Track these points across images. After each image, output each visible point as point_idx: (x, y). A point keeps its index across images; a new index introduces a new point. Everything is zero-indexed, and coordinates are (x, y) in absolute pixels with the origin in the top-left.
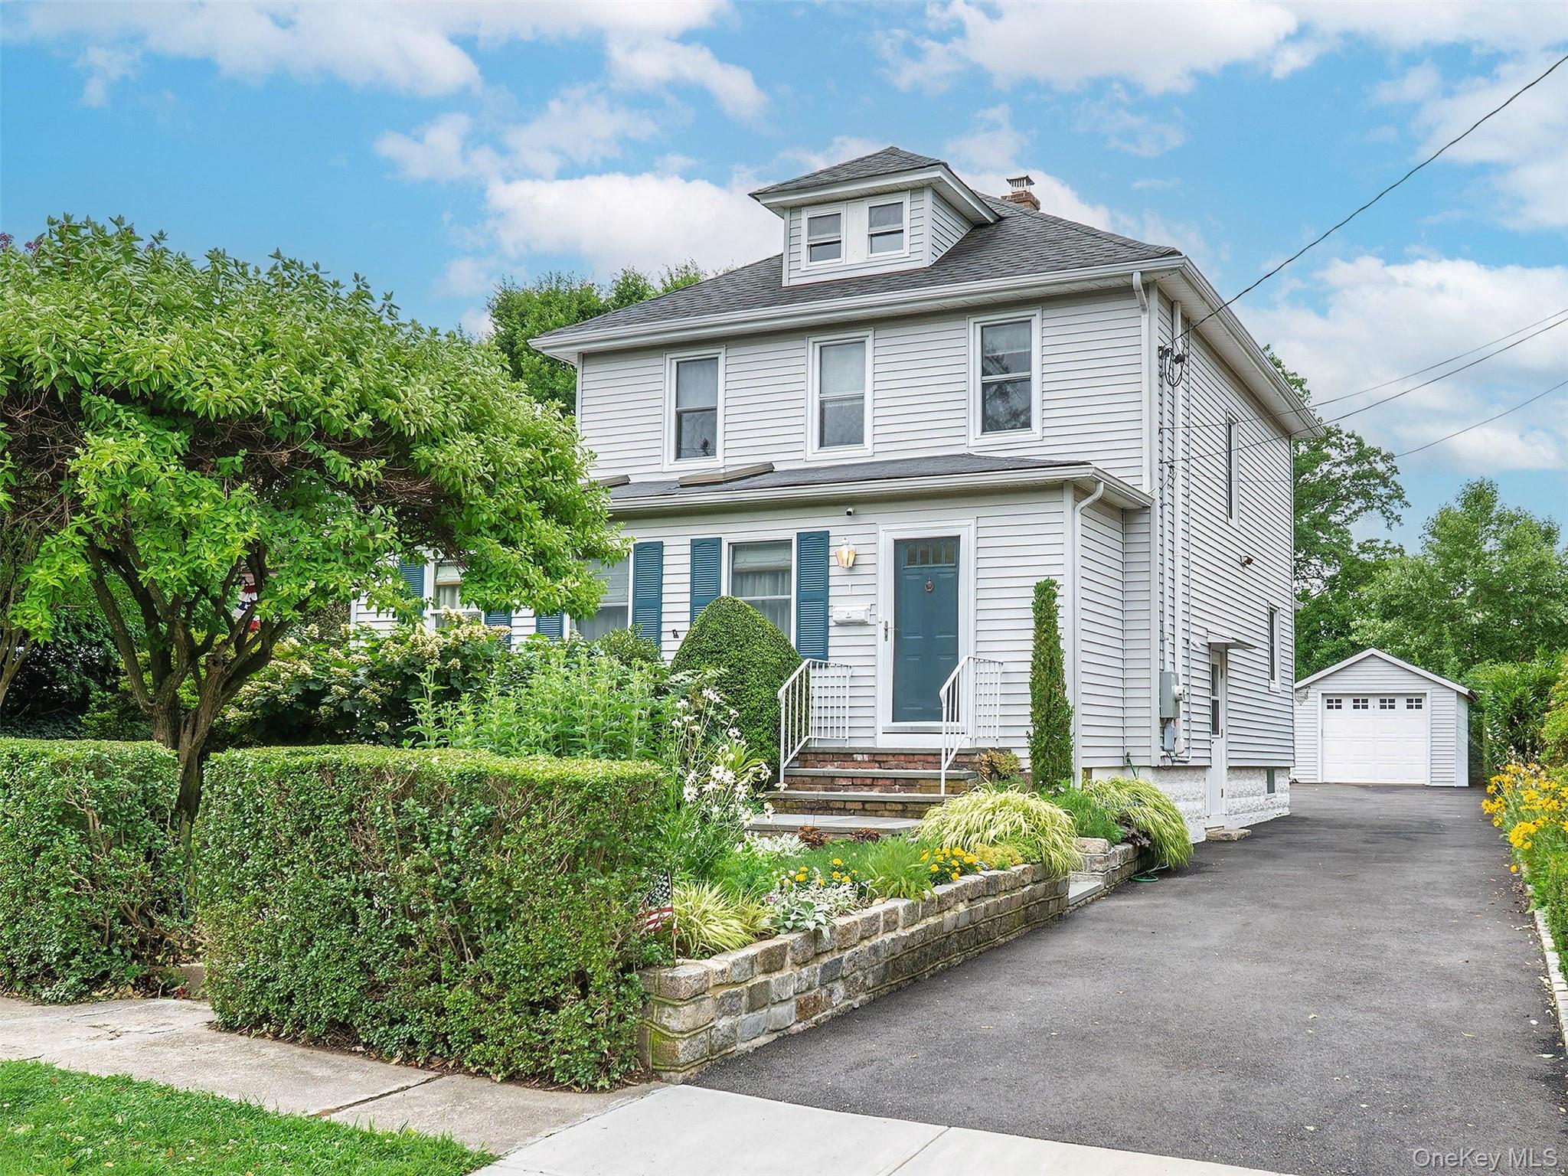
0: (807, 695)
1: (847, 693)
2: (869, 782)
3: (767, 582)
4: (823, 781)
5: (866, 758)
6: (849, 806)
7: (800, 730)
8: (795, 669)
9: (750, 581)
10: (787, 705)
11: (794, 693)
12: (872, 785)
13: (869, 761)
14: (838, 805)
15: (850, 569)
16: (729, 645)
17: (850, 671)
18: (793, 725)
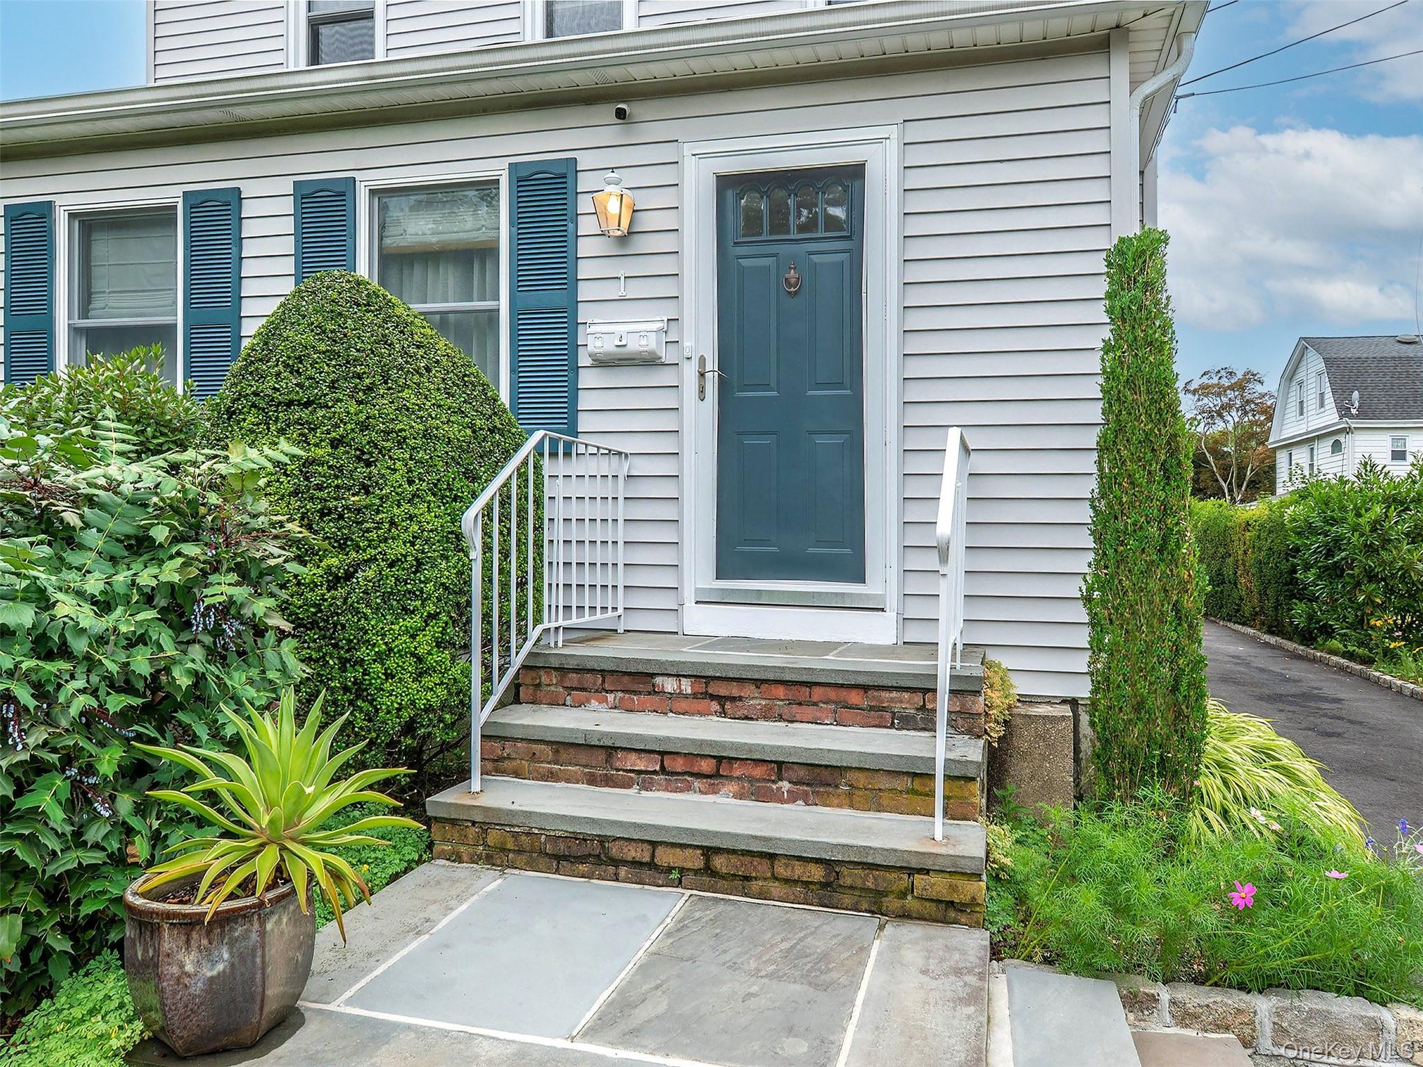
0: (539, 518)
1: (622, 511)
2: (706, 766)
3: (450, 276)
4: (583, 757)
5: (687, 686)
6: (665, 857)
7: (522, 606)
8: (507, 455)
9: (417, 271)
10: (487, 548)
11: (505, 517)
12: (716, 775)
13: (695, 696)
14: (633, 853)
15: (624, 239)
16: (333, 386)
17: (626, 465)
18: (504, 595)
